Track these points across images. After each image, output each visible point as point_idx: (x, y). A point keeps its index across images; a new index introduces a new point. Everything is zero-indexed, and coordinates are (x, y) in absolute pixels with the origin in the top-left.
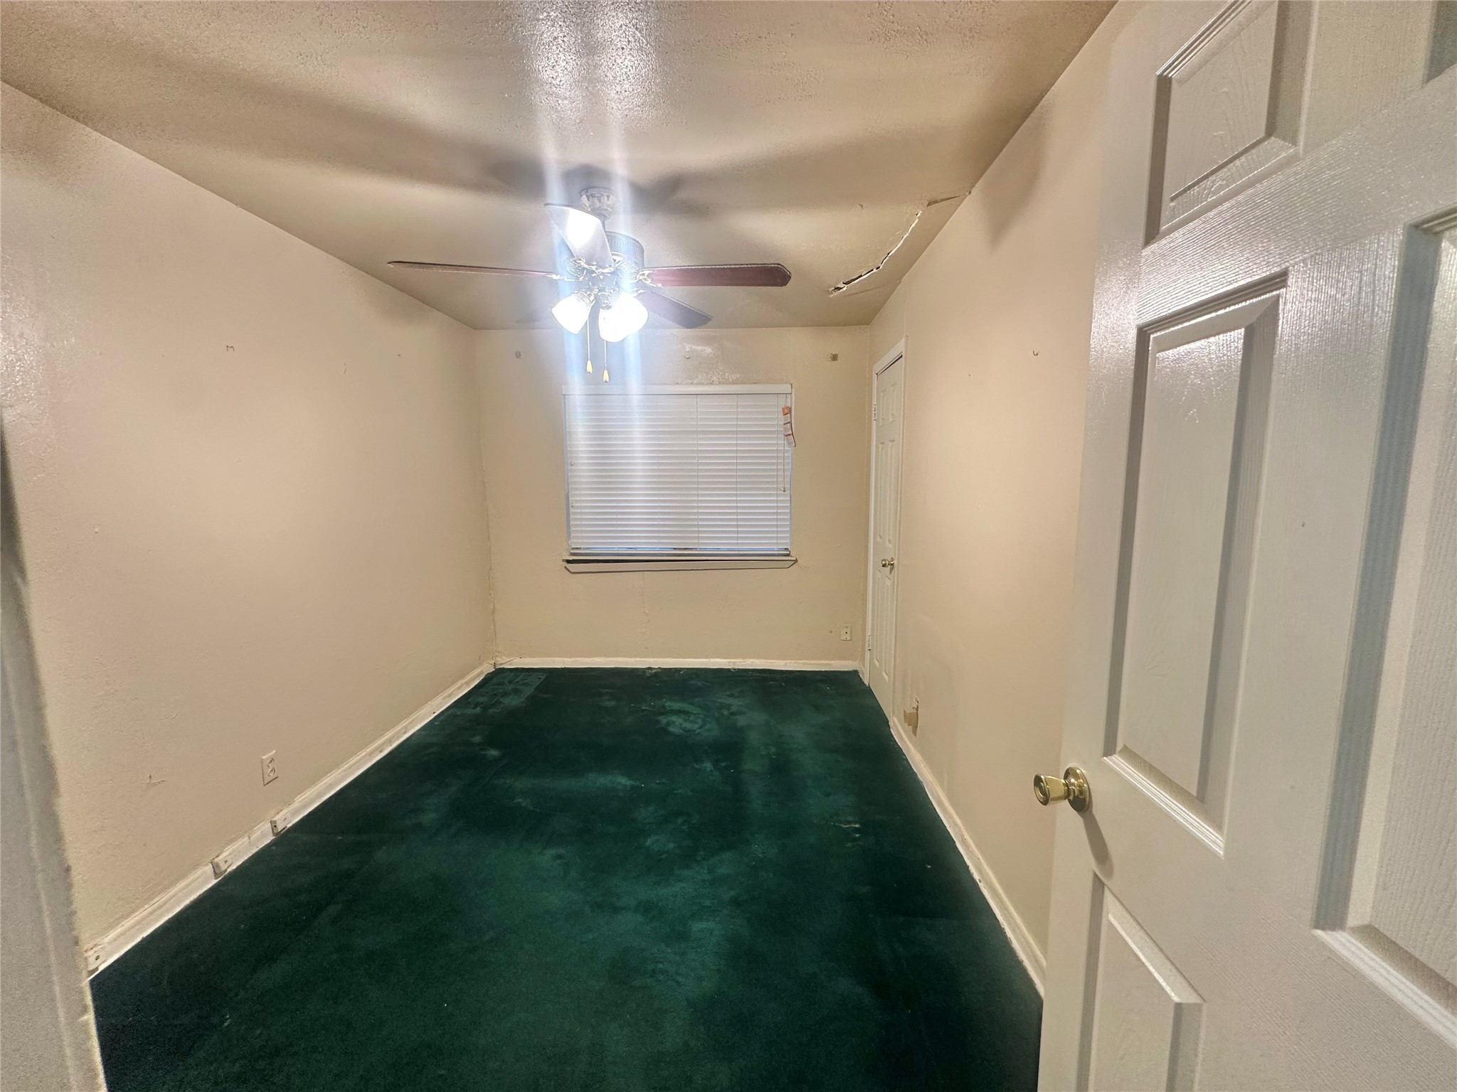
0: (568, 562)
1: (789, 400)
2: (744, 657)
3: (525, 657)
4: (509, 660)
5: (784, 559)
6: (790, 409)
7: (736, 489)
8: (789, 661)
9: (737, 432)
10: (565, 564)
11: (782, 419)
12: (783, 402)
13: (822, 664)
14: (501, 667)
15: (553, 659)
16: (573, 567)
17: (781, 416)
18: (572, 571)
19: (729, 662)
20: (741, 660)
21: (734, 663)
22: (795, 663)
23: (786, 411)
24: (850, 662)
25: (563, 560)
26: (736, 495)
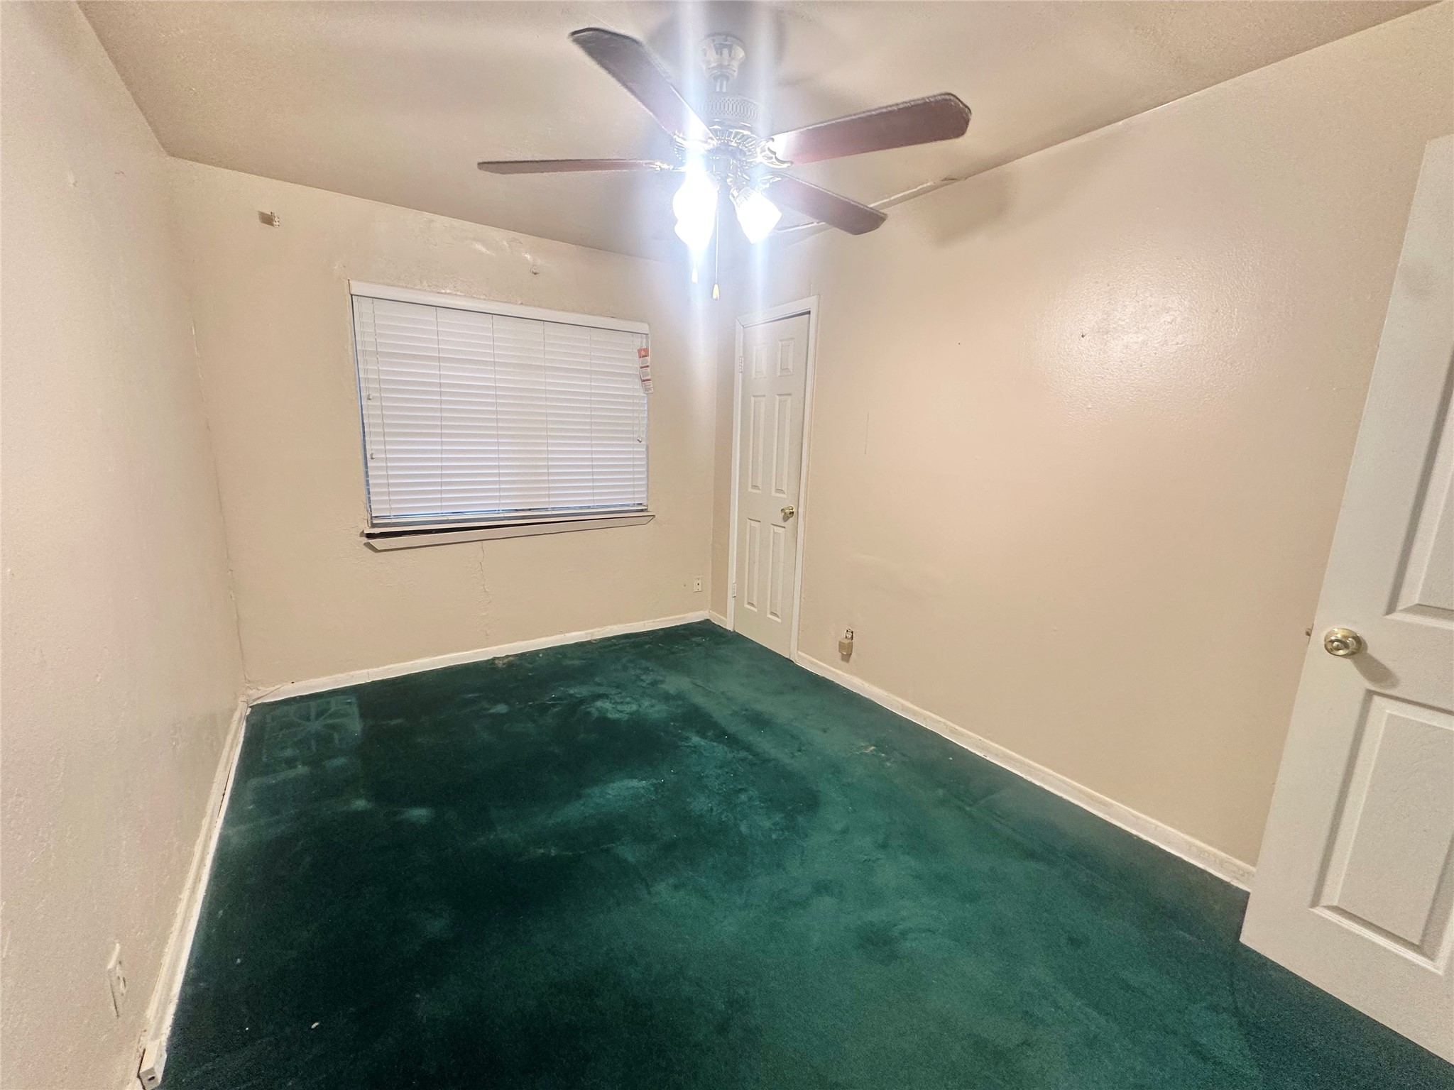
0: (370, 536)
1: (644, 341)
2: (602, 625)
3: (299, 681)
4: (272, 689)
5: (639, 514)
6: (646, 350)
7: (591, 438)
8: (646, 621)
9: (590, 372)
10: (365, 540)
11: (638, 363)
12: (639, 342)
13: (671, 620)
14: (259, 702)
15: (352, 673)
16: (375, 542)
17: (636, 358)
18: (379, 549)
19: (587, 634)
20: (599, 629)
21: (592, 634)
22: (653, 622)
23: (643, 353)
24: (701, 612)
25: (362, 534)
26: (591, 445)
